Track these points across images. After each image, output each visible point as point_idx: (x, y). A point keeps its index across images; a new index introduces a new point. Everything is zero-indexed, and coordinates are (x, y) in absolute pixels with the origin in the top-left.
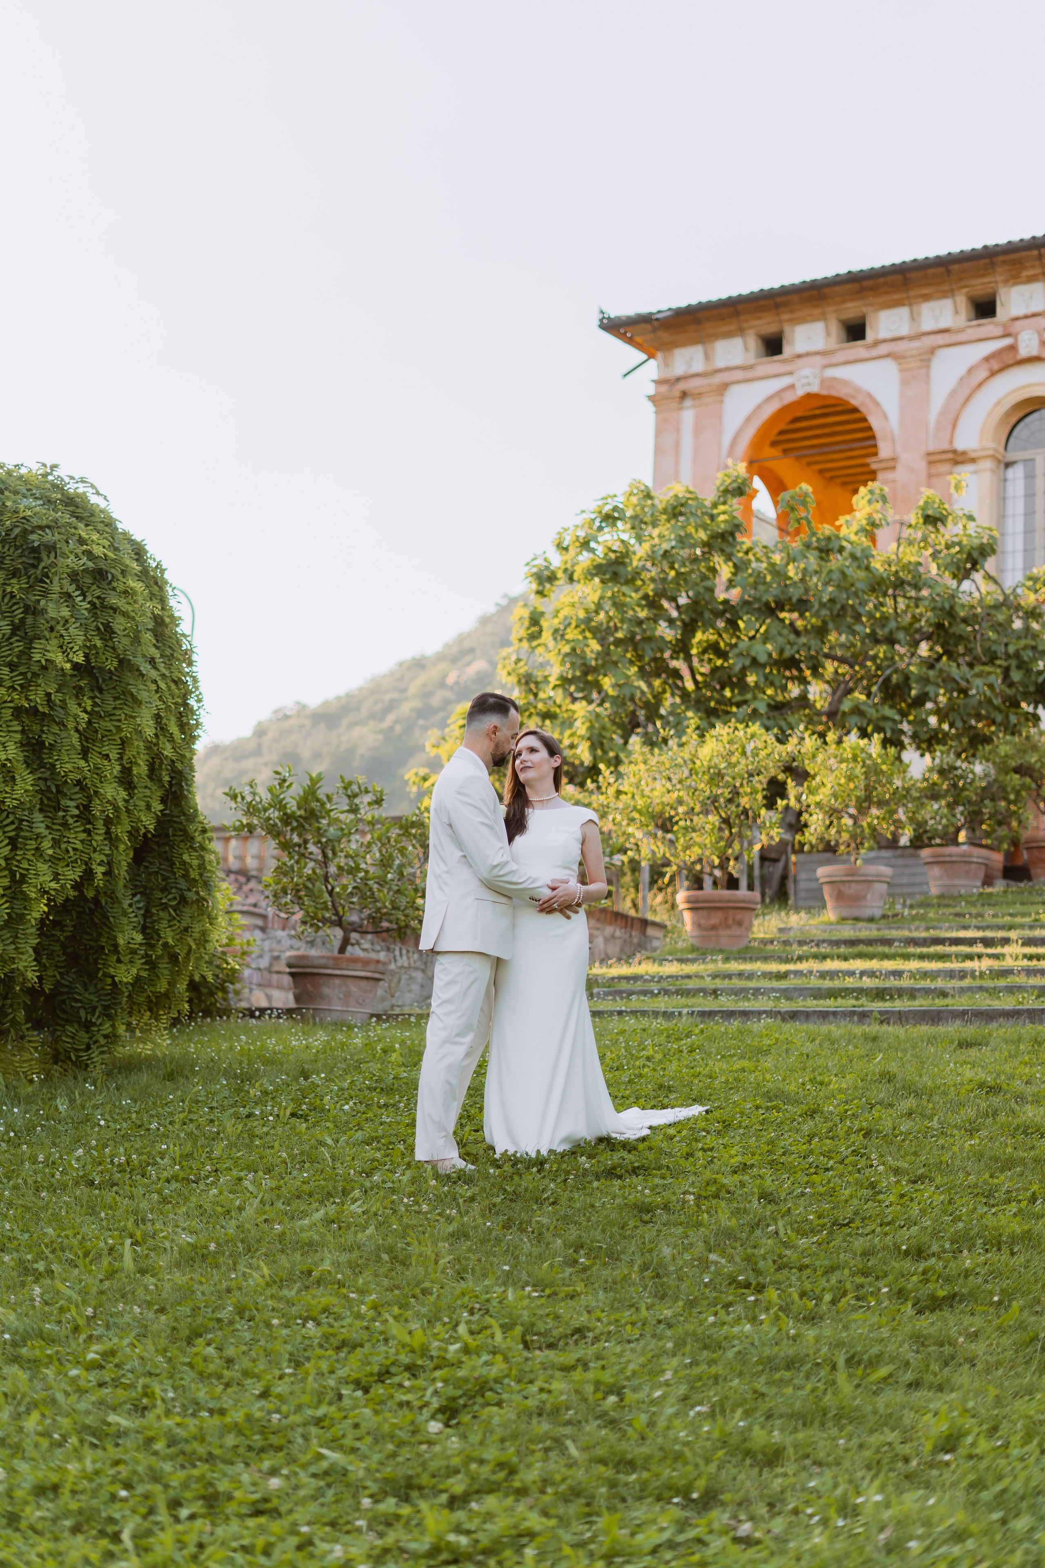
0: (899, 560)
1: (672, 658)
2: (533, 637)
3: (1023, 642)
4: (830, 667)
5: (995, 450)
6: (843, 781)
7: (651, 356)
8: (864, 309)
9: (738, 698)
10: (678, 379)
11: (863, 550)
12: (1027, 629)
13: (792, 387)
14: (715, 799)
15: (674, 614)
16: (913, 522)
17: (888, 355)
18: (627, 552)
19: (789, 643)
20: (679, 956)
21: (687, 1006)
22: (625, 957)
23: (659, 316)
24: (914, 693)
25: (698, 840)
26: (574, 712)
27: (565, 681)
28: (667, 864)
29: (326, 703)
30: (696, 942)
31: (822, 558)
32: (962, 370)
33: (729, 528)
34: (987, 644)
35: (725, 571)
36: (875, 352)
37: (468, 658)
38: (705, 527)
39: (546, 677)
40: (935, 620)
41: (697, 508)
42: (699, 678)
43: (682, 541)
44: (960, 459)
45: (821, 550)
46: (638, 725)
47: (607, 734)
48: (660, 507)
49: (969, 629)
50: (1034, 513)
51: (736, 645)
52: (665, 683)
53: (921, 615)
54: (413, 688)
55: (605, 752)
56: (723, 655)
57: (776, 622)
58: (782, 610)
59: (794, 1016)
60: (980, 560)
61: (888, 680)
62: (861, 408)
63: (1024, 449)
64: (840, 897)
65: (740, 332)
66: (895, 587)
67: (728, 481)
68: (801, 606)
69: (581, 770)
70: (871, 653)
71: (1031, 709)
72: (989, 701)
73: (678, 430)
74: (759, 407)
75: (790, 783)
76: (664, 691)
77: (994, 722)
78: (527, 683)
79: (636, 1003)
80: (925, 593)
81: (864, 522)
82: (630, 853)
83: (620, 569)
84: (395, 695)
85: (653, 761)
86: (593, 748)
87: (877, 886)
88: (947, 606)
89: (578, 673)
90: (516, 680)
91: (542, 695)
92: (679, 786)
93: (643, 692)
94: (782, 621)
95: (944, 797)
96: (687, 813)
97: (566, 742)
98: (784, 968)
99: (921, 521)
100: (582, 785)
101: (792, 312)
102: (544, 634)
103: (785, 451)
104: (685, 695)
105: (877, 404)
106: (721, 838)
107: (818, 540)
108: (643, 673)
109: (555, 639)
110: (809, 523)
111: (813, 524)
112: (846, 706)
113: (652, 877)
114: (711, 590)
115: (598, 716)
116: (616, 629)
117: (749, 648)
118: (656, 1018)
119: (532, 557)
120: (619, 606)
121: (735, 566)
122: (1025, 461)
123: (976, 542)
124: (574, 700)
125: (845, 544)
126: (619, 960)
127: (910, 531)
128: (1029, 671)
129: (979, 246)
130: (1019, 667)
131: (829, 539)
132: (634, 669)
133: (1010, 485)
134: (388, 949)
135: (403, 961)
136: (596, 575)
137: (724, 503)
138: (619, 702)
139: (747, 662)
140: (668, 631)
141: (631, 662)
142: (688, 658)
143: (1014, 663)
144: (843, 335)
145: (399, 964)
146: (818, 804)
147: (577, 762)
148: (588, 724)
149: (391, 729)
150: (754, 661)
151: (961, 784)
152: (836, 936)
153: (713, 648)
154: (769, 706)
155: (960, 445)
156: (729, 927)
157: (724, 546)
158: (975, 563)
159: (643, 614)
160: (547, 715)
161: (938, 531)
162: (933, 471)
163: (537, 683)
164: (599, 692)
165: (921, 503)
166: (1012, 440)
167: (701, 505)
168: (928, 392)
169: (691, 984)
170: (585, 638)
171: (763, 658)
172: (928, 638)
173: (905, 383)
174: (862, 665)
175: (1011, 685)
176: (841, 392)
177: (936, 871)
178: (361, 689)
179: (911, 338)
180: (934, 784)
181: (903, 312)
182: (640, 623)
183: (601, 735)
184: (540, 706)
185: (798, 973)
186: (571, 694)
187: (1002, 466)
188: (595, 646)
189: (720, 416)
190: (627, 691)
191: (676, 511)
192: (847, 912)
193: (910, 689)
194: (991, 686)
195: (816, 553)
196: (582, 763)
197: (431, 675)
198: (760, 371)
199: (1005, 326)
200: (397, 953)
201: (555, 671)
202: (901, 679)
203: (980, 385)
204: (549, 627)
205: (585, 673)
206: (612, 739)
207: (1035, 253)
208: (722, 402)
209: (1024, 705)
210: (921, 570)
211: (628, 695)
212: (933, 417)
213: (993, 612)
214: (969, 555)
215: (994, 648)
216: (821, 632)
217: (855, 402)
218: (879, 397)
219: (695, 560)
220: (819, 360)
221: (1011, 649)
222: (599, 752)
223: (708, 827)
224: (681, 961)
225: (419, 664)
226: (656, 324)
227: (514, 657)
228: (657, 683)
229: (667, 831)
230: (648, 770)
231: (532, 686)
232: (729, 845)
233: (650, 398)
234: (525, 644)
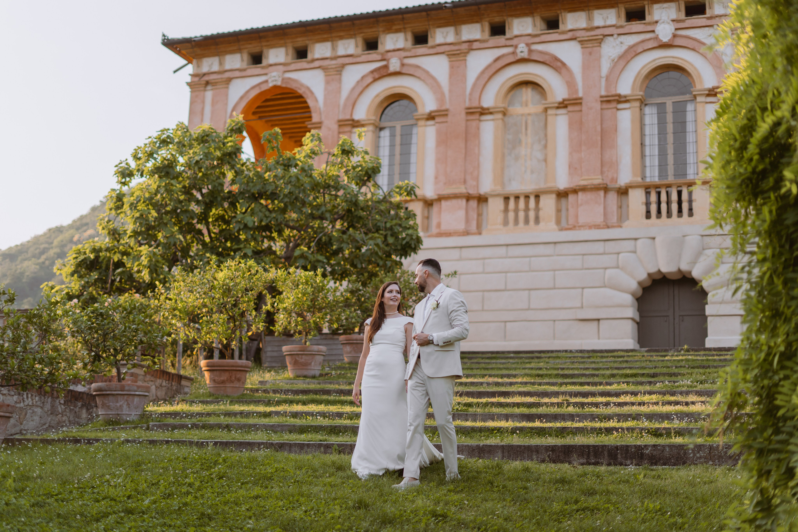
0: (327, 174)
1: (198, 223)
2: (118, 208)
3: (394, 222)
4: (287, 232)
5: (375, 120)
6: (300, 295)
7: (190, 62)
8: (307, 42)
9: (236, 247)
10: (204, 75)
11: (309, 166)
12: (397, 214)
13: (266, 81)
14: (224, 305)
15: (200, 198)
16: (336, 153)
17: (319, 67)
18: (175, 161)
19: (265, 216)
20: (202, 399)
21: (211, 438)
22: (169, 399)
23: (196, 39)
24: (334, 247)
25: (214, 328)
26: (141, 251)
27: (136, 234)
28: (196, 342)
29: (10, 248)
30: (212, 390)
31: (285, 170)
32: (358, 77)
33: (233, 150)
34: (375, 222)
35: (230, 175)
36: (312, 65)
37: (85, 228)
38: (220, 148)
39: (125, 231)
40: (346, 208)
41: (216, 137)
42: (213, 235)
43: (207, 155)
44: (356, 124)
45: (285, 165)
46: (177, 261)
47: (160, 265)
48: (194, 136)
49: (365, 213)
50: (394, 155)
51: (235, 217)
52: (194, 237)
53: (339, 205)
54: (56, 242)
55: (158, 275)
56: (228, 223)
57: (258, 205)
58: (262, 198)
59: (281, 447)
60: (372, 175)
61: (320, 239)
62: (304, 95)
63: (390, 121)
64: (296, 363)
65: (239, 51)
66: (324, 188)
67: (234, 124)
68: (273, 196)
69: (144, 285)
70: (311, 224)
71: (398, 259)
72: (377, 253)
73: (203, 102)
74: (248, 92)
75: (268, 296)
76: (193, 242)
77: (378, 265)
78: (113, 234)
79: (177, 434)
80: (340, 193)
81: (309, 151)
82: (173, 336)
83: (170, 170)
84: (46, 246)
85: (189, 280)
86: (151, 273)
87: (318, 357)
88: (354, 200)
89: (143, 229)
90: (107, 232)
91: (122, 241)
92: (203, 296)
93: (181, 241)
94: (261, 204)
95: (353, 306)
96: (208, 312)
97: (135, 269)
98: (268, 409)
99: (340, 152)
100: (144, 294)
101: (268, 41)
102: (125, 206)
103: (260, 118)
104: (204, 244)
105: (312, 93)
106: (229, 328)
107: (283, 159)
108: (181, 231)
109: (131, 209)
110: (278, 150)
111: (281, 151)
112: (297, 253)
113: (183, 348)
114: (222, 185)
115: (155, 254)
116: (166, 205)
117: (242, 219)
118: (191, 447)
119: (119, 162)
120: (169, 191)
121: (236, 172)
122: (390, 127)
123: (370, 165)
124: (141, 245)
125: (298, 162)
126: (165, 400)
127: (333, 158)
128: (397, 238)
129: (370, 11)
130: (392, 235)
131: (289, 159)
132: (176, 228)
133: (382, 140)
134: (19, 394)
135: (29, 401)
136: (156, 173)
137: (231, 136)
138: (167, 246)
139: (242, 227)
140: (196, 207)
141: (175, 224)
142: (207, 224)
143: (389, 233)
144: (295, 55)
145: (26, 403)
146: (285, 309)
147: (141, 281)
148: (148, 259)
149: (43, 263)
150: (246, 226)
151: (363, 299)
152: (296, 387)
153: (221, 218)
154: (253, 251)
155: (356, 117)
156: (232, 382)
157: (230, 160)
158: (369, 177)
159: (182, 198)
160: (125, 253)
161: (349, 159)
162: (341, 130)
163: (119, 234)
164: (155, 241)
165: (340, 143)
166: (384, 116)
167: (218, 136)
168: (340, 88)
169: (212, 420)
170: (148, 209)
171: (250, 225)
172: (342, 218)
173: (327, 83)
174: (305, 231)
175: (387, 245)
176: (293, 86)
177: (348, 348)
178: (28, 242)
179: (332, 59)
180: (347, 299)
181: (328, 45)
182: (181, 202)
183: (156, 265)
184: (121, 247)
185: (277, 413)
186: (139, 242)
187: (378, 129)
188: (154, 214)
189: (227, 95)
190: (172, 241)
191: (204, 139)
192: (300, 372)
193: (332, 245)
194: (377, 245)
195: (282, 167)
196: (144, 281)
197: (66, 235)
198: (249, 72)
199: (382, 54)
200: (25, 396)
201: (130, 227)
202: (328, 239)
203: (368, 86)
204: (128, 202)
205: (148, 229)
206: (162, 268)
207: (400, 16)
208: (227, 88)
209: (393, 257)
210: (340, 179)
211: (172, 243)
212: (342, 101)
213: (378, 205)
214: (367, 173)
215: (379, 224)
216: (284, 211)
217: (301, 92)
218: (314, 89)
219: (214, 167)
220: (281, 68)
221: (388, 225)
222: (155, 275)
223: (221, 321)
224: (203, 402)
225: (59, 230)
226: (193, 43)
227: (106, 219)
228: (188, 237)
229: (195, 322)
230: (185, 286)
231: (117, 236)
232: (234, 332)
233: (188, 84)
234: (113, 212)
